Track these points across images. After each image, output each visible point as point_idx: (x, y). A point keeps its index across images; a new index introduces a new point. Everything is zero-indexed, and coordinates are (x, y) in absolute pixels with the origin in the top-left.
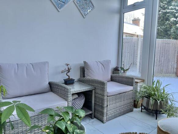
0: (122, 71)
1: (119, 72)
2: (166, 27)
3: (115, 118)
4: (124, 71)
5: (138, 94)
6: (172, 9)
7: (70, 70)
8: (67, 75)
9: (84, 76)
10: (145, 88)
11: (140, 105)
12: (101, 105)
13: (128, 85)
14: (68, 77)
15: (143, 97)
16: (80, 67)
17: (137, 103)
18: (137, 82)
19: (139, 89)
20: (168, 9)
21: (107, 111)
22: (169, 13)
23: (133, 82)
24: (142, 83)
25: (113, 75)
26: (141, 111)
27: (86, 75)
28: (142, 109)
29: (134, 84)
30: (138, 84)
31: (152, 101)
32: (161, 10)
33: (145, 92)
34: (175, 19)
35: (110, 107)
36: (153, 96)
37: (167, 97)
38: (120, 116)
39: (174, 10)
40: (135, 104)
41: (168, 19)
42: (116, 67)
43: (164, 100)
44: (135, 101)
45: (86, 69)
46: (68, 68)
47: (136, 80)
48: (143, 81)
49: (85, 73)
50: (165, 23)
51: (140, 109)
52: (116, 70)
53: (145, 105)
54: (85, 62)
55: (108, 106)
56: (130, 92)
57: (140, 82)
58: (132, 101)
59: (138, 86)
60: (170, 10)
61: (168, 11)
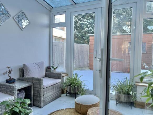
0: (53, 69)
1: (51, 70)
2: (83, 34)
3: (49, 103)
4: (54, 69)
5: (64, 84)
6: (85, 21)
7: (11, 72)
8: (9, 76)
9: (23, 76)
10: (68, 79)
11: (66, 91)
12: (38, 95)
13: (57, 78)
14: (10, 78)
15: (67, 86)
16: (20, 68)
17: (64, 90)
18: (63, 76)
19: (64, 80)
20: (83, 21)
21: (43, 99)
22: (83, 24)
23: (60, 76)
24: (66, 76)
25: (47, 72)
26: (67, 95)
27: (25, 75)
28: (67, 94)
29: (61, 78)
30: (64, 77)
31: (72, 88)
32: (79, 21)
33: (68, 82)
34: (88, 29)
35: (45, 96)
36: (73, 84)
37: (81, 84)
38: (52, 101)
39: (87, 23)
40: (62, 91)
41: (83, 28)
42: (49, 66)
43: (79, 85)
44: (62, 89)
45: (25, 69)
46: (10, 71)
47: (63, 75)
48: (67, 75)
49: (24, 73)
50: (81, 31)
51: (66, 94)
52: (48, 68)
53: (68, 91)
54: (24, 65)
55: (44, 95)
56: (59, 83)
57: (65, 76)
58: (60, 89)
59: (64, 78)
60: (84, 22)
61: (83, 22)
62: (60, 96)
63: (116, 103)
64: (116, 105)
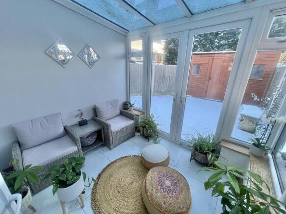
4: (131, 105)
7: (83, 114)
14: (82, 119)
16: (93, 108)
18: (138, 116)
23: (133, 117)
26: (141, 135)
27: (98, 115)
48: (144, 113)
55: (113, 139)
56: (132, 125)
57: (141, 115)
62: (134, 136)
63: (191, 159)
64: (191, 161)
